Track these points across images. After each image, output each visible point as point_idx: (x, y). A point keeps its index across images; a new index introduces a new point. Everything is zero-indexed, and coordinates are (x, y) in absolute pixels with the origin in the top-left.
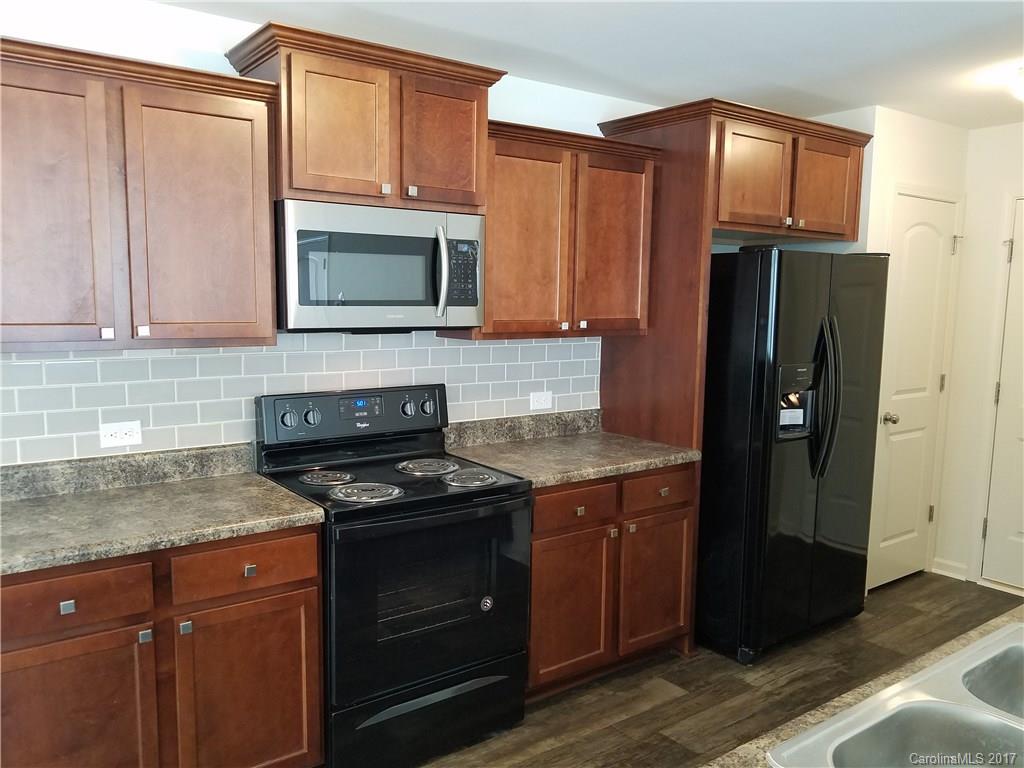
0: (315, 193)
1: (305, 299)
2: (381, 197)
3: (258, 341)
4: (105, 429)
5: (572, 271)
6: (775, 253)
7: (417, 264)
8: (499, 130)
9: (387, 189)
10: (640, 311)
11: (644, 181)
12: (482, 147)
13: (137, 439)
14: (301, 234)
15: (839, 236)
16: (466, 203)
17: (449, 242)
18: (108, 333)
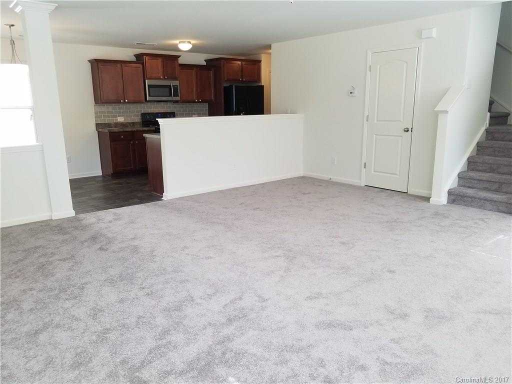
0: (150, 79)
1: (149, 96)
2: (161, 79)
3: (143, 103)
4: (118, 118)
5: (197, 90)
6: (234, 86)
7: (168, 89)
8: (181, 65)
9: (162, 77)
10: (213, 98)
11: (212, 72)
12: (178, 69)
13: (123, 120)
14: (149, 85)
15: (256, 82)
16: (175, 79)
17: (173, 86)
18: (122, 101)
